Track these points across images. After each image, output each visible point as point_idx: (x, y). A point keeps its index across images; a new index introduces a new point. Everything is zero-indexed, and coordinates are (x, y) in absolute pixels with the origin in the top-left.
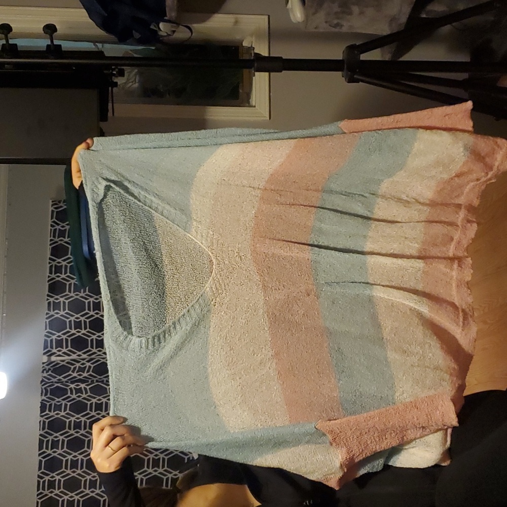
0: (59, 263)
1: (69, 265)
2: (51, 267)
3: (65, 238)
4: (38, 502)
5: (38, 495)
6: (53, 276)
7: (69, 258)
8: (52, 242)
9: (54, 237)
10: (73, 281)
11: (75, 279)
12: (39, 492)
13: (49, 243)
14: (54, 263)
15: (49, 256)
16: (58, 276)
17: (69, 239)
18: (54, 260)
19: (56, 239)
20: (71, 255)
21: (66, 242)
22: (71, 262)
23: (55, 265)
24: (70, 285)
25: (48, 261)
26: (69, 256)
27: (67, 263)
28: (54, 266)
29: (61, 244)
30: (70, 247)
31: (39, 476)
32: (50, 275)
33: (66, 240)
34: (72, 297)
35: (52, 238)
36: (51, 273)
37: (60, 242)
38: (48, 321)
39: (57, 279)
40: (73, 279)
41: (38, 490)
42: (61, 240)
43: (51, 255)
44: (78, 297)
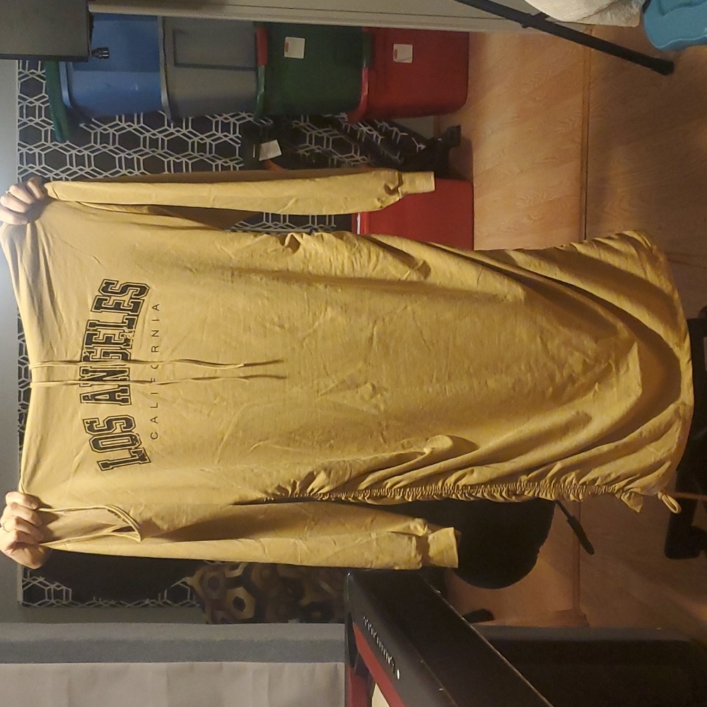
0: (31, 103)
1: (43, 106)
2: (21, 108)
3: (37, 70)
4: (20, 392)
5: (19, 384)
6: (25, 120)
7: (44, 97)
8: (21, 75)
9: (24, 68)
10: (49, 128)
11: (51, 124)
12: (21, 380)
13: (17, 77)
14: (25, 104)
15: (18, 93)
16: (31, 121)
17: (44, 71)
18: (24, 99)
19: (26, 72)
20: (46, 93)
21: (39, 76)
22: (46, 102)
23: (27, 106)
24: (46, 132)
25: (18, 100)
26: (44, 94)
27: (41, 103)
28: (25, 107)
29: (33, 78)
30: (44, 82)
31: (20, 362)
32: (21, 119)
33: (39, 72)
34: (49, 147)
35: (21, 70)
36: (21, 116)
37: (31, 76)
38: (20, 177)
39: (30, 124)
40: (50, 124)
41: (20, 377)
42: (32, 73)
43: (21, 93)
44: (56, 148)
